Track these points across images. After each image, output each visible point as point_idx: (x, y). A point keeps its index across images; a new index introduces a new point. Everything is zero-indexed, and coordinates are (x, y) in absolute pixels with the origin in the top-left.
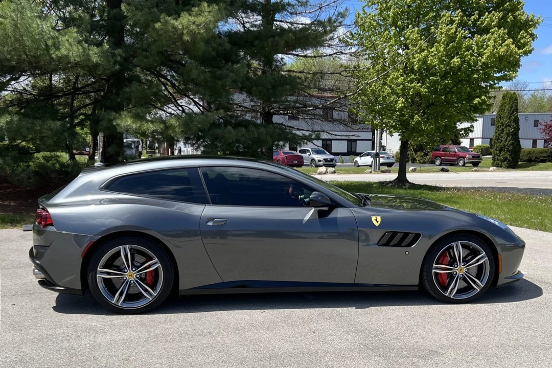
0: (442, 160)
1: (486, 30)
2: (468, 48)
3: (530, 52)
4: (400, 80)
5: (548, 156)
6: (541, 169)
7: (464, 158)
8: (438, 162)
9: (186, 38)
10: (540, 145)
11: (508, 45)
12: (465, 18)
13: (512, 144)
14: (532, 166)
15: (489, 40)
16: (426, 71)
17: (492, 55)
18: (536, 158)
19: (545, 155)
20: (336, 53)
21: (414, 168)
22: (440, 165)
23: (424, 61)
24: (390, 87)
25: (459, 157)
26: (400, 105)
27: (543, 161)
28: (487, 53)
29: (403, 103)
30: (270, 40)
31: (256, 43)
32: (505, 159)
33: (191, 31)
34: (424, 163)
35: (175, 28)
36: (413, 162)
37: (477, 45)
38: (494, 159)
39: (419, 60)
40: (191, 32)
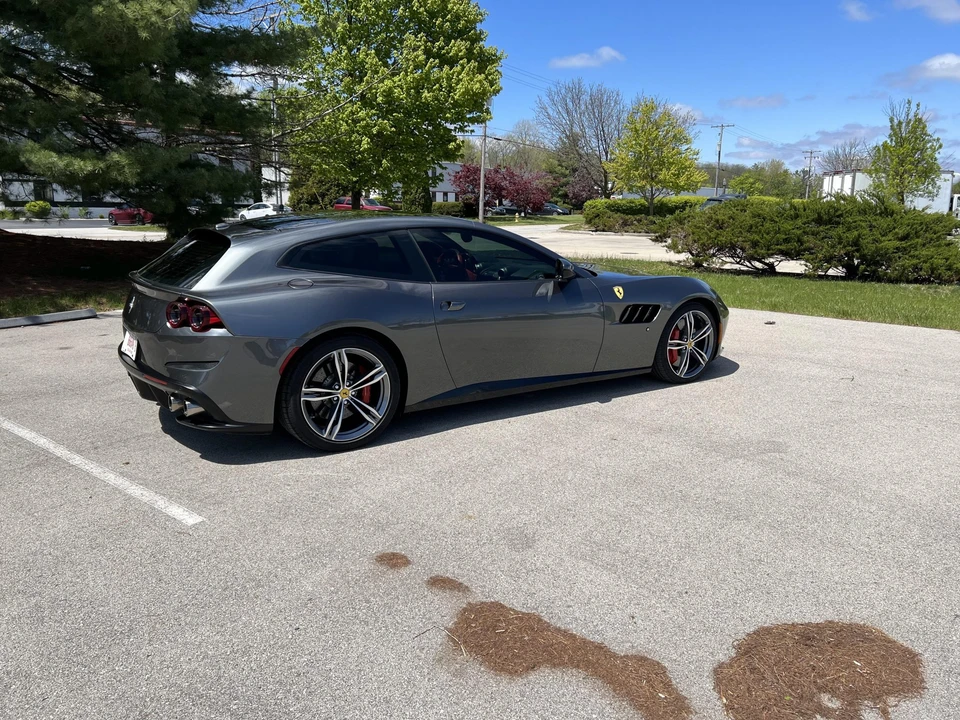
1: (452, 62)
2: (438, 80)
3: (498, 91)
4: (360, 114)
5: (460, 211)
9: (144, 35)
10: (451, 198)
11: (480, 82)
12: (429, 44)
13: (423, 197)
15: (459, 73)
16: (391, 105)
17: (467, 92)
18: (448, 212)
19: (456, 209)
20: (258, 74)
23: (388, 93)
24: (347, 122)
26: (366, 146)
28: (460, 89)
29: (368, 143)
30: (230, 48)
31: (208, 49)
33: (152, 24)
35: (122, 15)
37: (447, 79)
39: (384, 91)
40: (150, 26)
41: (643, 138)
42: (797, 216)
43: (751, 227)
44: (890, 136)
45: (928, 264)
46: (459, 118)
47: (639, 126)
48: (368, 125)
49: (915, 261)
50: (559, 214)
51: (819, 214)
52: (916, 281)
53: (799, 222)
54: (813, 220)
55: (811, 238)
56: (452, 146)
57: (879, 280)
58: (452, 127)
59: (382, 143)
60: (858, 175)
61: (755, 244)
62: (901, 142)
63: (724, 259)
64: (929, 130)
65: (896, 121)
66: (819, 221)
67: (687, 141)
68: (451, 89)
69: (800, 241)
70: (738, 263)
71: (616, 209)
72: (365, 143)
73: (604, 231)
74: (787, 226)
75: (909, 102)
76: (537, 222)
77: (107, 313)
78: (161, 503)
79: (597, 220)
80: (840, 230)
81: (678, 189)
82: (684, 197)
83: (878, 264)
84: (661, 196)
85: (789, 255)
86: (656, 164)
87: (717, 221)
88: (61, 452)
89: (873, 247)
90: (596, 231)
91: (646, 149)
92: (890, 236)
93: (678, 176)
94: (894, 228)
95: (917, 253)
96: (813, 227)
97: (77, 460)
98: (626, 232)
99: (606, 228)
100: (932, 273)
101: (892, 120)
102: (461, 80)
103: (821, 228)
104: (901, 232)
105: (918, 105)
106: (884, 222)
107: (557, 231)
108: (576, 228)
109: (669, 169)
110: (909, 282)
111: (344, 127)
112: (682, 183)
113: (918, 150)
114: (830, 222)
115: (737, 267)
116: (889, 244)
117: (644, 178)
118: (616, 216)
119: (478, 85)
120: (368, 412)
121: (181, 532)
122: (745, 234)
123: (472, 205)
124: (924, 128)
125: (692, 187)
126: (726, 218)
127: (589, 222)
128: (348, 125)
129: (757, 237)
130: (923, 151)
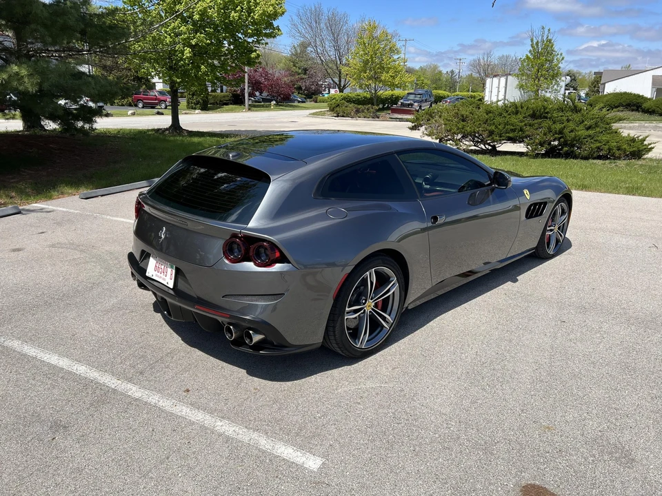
0: (144, 103)
5: (230, 100)
6: (227, 111)
7: (165, 101)
8: (140, 105)
11: (272, 6)
14: (219, 108)
16: (204, 22)
18: (221, 101)
19: (227, 98)
21: (133, 111)
22: (143, 108)
25: (161, 101)
27: (227, 104)
28: (258, 11)
32: (198, 103)
34: (123, 105)
36: (112, 105)
38: (188, 103)
41: (369, 49)
42: (517, 113)
43: (487, 120)
44: (530, 51)
45: (607, 147)
46: (258, 33)
47: (366, 41)
48: (188, 38)
49: (599, 144)
50: (299, 102)
51: (534, 112)
52: (599, 158)
53: (520, 117)
54: (529, 115)
55: (528, 128)
56: (253, 55)
57: (575, 157)
58: (250, 40)
59: (200, 52)
60: (509, 77)
61: (491, 133)
62: (537, 54)
63: (467, 143)
64: (556, 48)
65: (535, 41)
66: (534, 116)
67: (398, 53)
68: (250, 11)
69: (521, 130)
70: (475, 146)
71: (349, 100)
72: (188, 52)
73: (343, 116)
74: (514, 120)
75: (543, 28)
76: (287, 108)
77: (27, 207)
78: (264, 443)
79: (338, 109)
80: (548, 123)
81: (393, 86)
82: (397, 92)
83: (573, 146)
84: (381, 92)
85: (513, 140)
86: (378, 68)
87: (463, 116)
88: (111, 381)
89: (573, 134)
90: (338, 116)
91: (372, 58)
92: (581, 127)
93: (393, 77)
94: (583, 121)
95: (599, 138)
96: (529, 120)
97: (135, 391)
98: (359, 117)
99: (345, 115)
100: (609, 152)
101: (532, 41)
102: (258, 4)
103: (536, 121)
104: (587, 123)
105: (549, 30)
106: (577, 117)
107: (307, 116)
108: (322, 114)
109: (388, 72)
110: (594, 158)
111: (168, 40)
112: (397, 83)
113: (549, 61)
114: (540, 117)
115: (473, 148)
116: (582, 132)
117: (370, 79)
118: (351, 106)
119: (271, 8)
120: (384, 319)
121: (317, 481)
122: (483, 125)
123: (239, 95)
124: (552, 46)
125: (401, 86)
126: (467, 113)
127: (332, 110)
128: (171, 38)
129: (493, 128)
130: (551, 61)
